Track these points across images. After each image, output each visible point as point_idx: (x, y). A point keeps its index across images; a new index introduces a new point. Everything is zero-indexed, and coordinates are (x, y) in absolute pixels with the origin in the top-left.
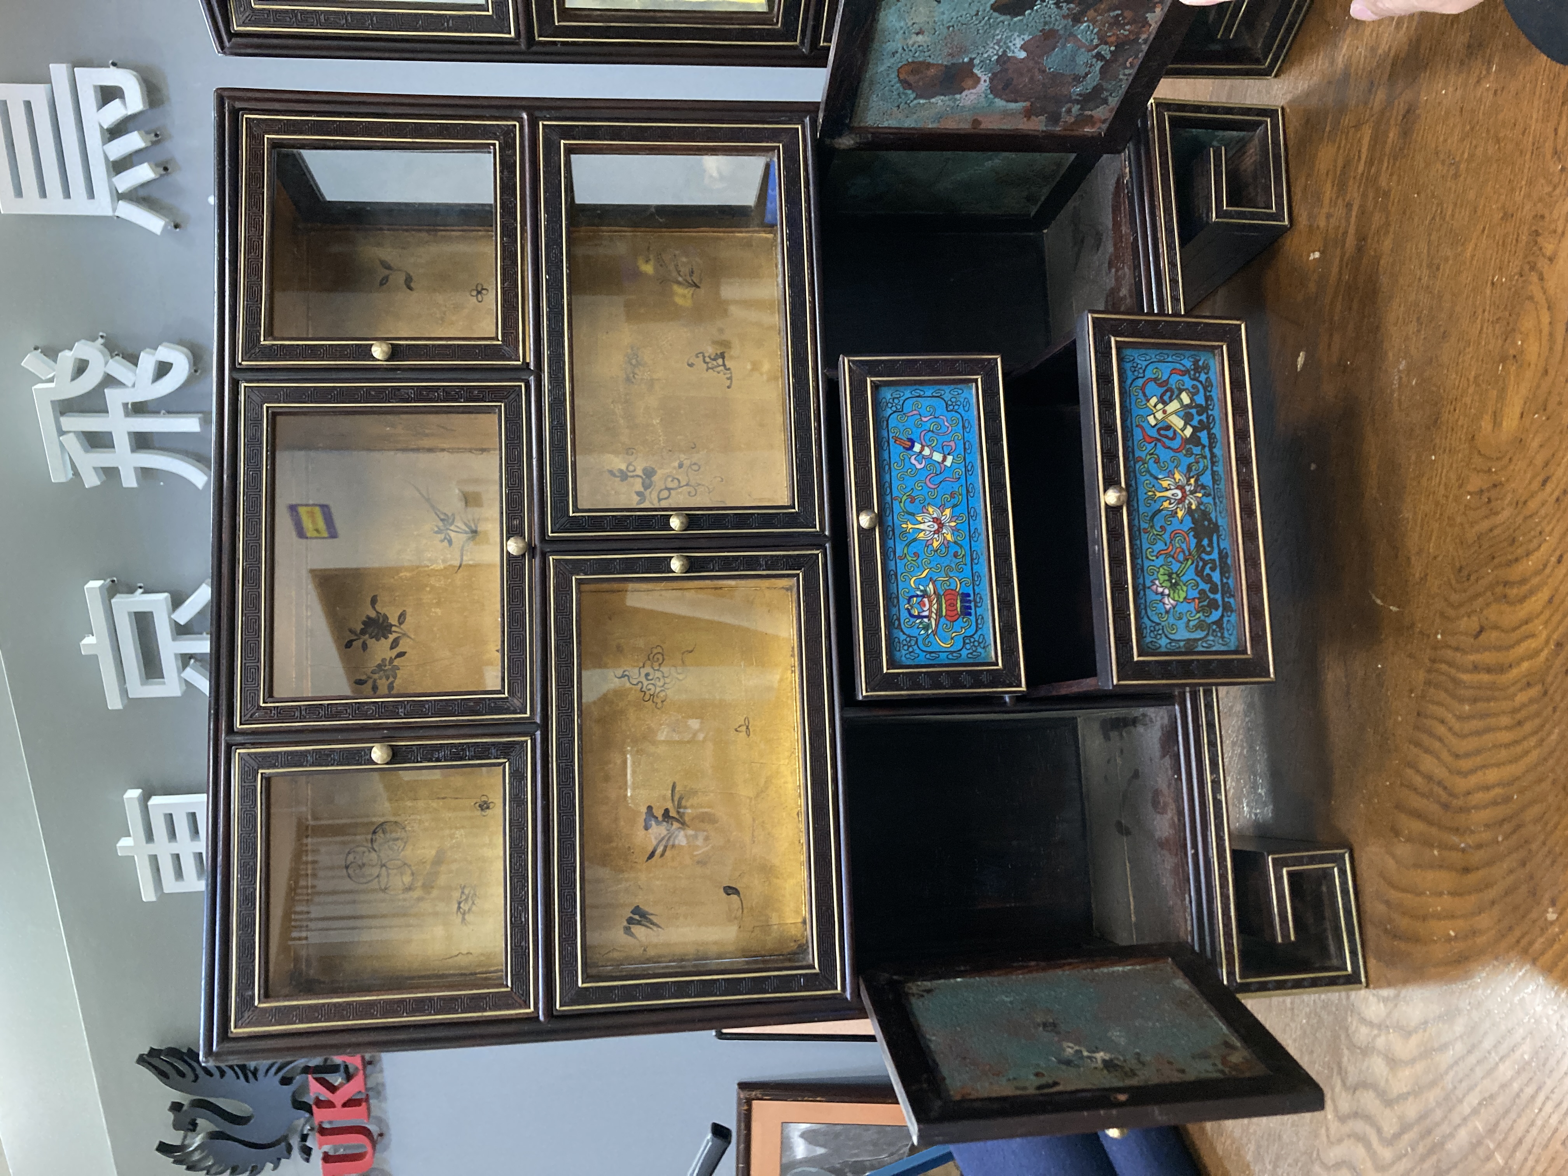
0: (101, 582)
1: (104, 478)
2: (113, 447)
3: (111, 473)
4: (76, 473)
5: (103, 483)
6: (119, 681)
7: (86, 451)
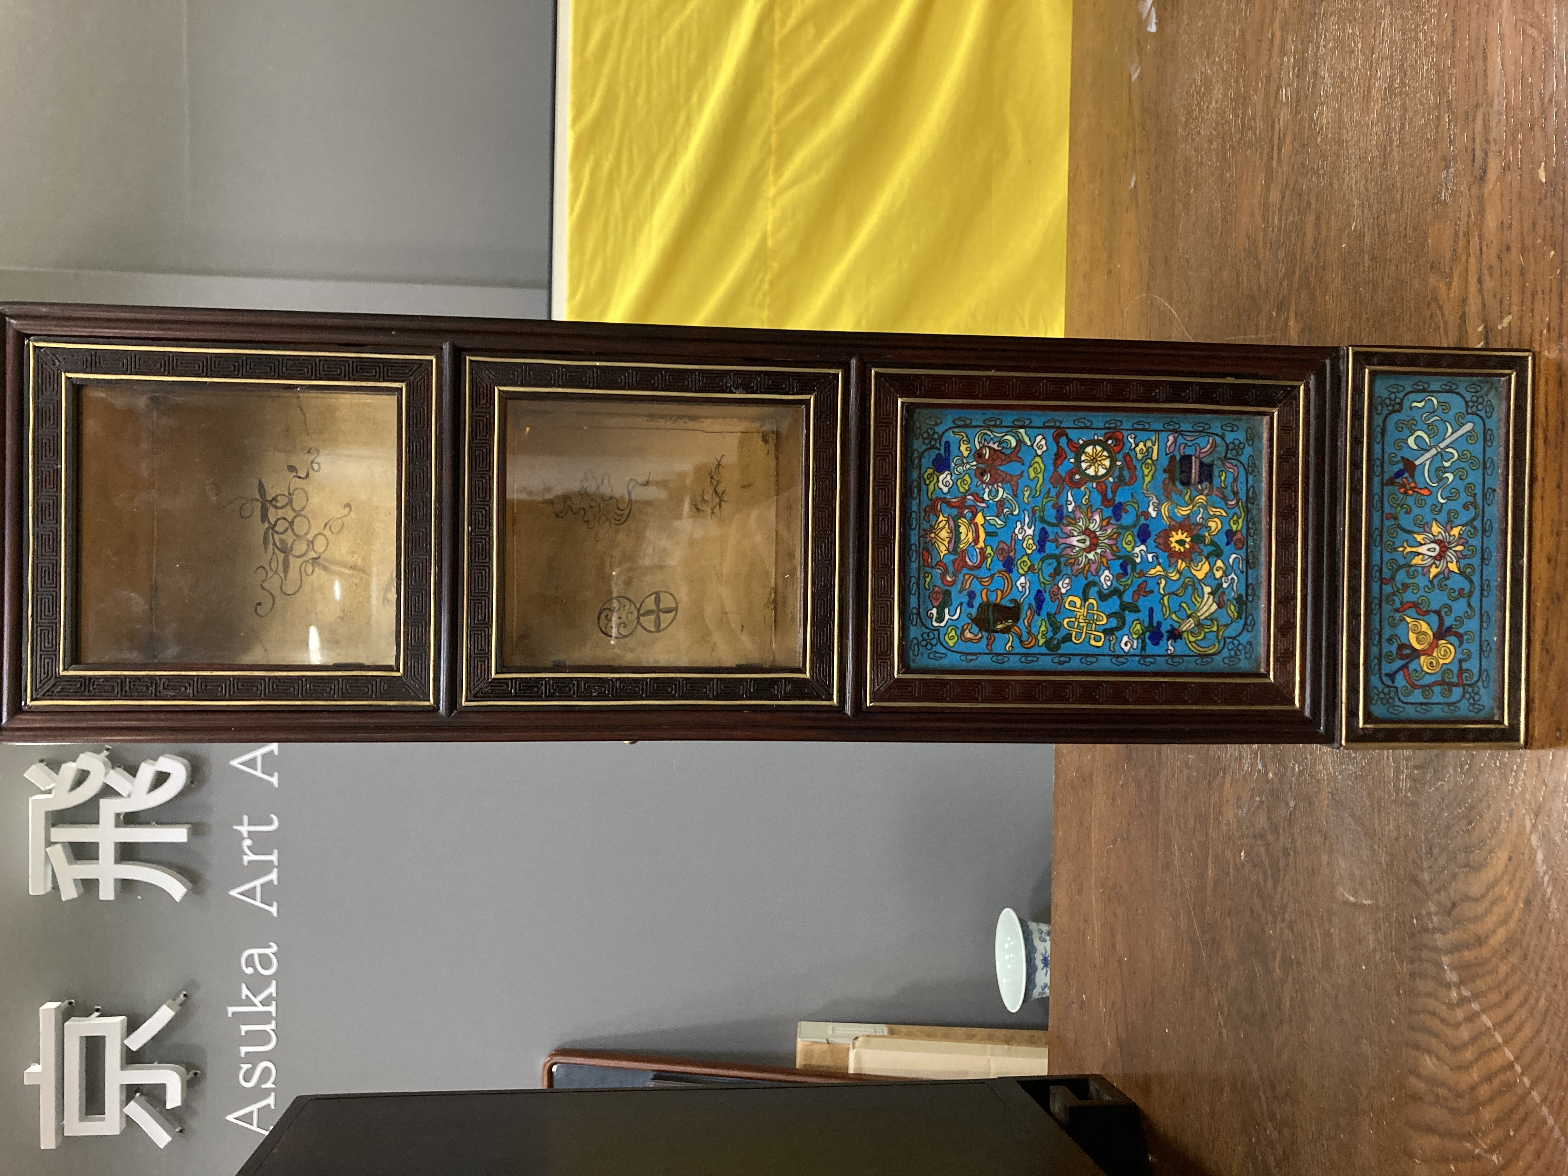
0: (57, 1004)
1: (82, 890)
2: (98, 859)
3: (89, 886)
4: (56, 887)
5: (80, 896)
6: (56, 1118)
7: (70, 862)
